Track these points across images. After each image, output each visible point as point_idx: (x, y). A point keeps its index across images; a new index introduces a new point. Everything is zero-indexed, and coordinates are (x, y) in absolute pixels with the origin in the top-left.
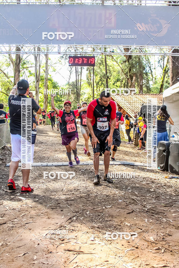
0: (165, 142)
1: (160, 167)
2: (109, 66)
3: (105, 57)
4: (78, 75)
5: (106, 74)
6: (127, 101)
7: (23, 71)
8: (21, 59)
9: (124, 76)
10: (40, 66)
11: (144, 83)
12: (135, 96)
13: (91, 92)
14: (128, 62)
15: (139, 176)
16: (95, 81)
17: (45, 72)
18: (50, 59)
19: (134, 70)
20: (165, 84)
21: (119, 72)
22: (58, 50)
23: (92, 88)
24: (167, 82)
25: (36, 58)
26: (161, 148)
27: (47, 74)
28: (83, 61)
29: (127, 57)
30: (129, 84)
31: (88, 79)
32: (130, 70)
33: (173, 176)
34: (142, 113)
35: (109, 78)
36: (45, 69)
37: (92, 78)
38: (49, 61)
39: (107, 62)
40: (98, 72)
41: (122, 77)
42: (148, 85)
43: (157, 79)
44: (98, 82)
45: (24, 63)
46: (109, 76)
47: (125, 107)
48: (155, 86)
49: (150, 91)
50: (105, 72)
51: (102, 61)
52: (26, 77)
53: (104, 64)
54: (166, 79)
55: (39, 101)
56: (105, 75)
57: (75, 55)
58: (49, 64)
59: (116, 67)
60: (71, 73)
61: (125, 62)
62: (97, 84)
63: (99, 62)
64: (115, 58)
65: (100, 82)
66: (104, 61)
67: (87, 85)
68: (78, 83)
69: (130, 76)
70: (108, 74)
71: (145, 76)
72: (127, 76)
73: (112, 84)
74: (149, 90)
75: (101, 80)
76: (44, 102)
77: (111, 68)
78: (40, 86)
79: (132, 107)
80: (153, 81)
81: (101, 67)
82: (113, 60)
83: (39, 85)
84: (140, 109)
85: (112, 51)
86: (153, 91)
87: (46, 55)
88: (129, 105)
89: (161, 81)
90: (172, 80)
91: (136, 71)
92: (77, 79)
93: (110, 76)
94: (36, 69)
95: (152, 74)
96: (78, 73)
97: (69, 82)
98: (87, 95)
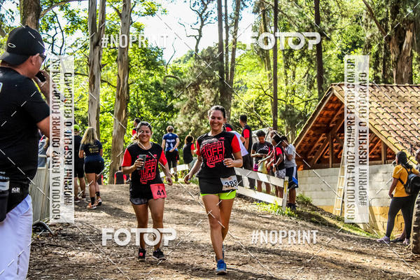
4: (227, 28)
6: (387, 109)
7: (50, 13)
9: (376, 30)
12: (414, 93)
13: (267, 82)
17: (120, 15)
19: (409, 11)
21: (358, 18)
23: (269, 69)
27: (128, 23)
30: (393, 57)
32: (395, 10)
36: (120, 5)
40: (289, 18)
41: (368, 35)
44: (291, 51)
46: (327, 29)
47: (379, 128)
50: (313, 20)
52: (58, 30)
55: (99, 108)
60: (202, 22)
62: (286, 57)
67: (256, 60)
68: (227, 52)
69: (396, 28)
70: (323, 23)
72: (387, 30)
73: (335, 57)
76: (116, 111)
78: (102, 62)
83: (100, 56)
88: (394, 122)
91: (414, 12)
92: (224, 38)
93: (331, 30)
96: (226, 21)
97: (197, 50)
98: (252, 90)
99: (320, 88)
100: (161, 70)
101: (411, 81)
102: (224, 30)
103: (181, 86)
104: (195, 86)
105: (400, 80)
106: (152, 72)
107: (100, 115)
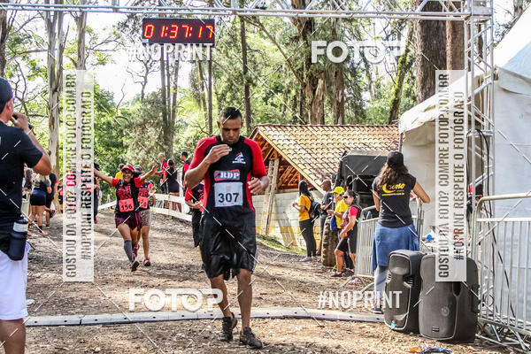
0: (409, 253)
1: (396, 322)
2: (252, 51)
3: (243, 27)
4: (169, 75)
5: (245, 73)
6: (303, 146)
7: (13, 63)
8: (10, 28)
9: (294, 78)
10: (62, 48)
11: (348, 96)
12: (324, 132)
13: (203, 121)
14: (305, 38)
15: (338, 347)
16: (213, 91)
17: (76, 64)
18: (90, 31)
19: (321, 62)
20: (404, 100)
21: (278, 68)
22: (114, 3)
23: (205, 110)
24: (408, 94)
25: (50, 26)
26: (396, 270)
28: (182, 31)
29: (301, 25)
30: (308, 100)
31: (194, 86)
32: (309, 62)
33: (433, 346)
34: (344, 175)
35: (252, 82)
36: (75, 56)
37: (207, 82)
38: (87, 37)
39: (248, 41)
40: (222, 67)
41: (287, 81)
42: (358, 103)
43: (382, 87)
44: (223, 95)
45: (18, 41)
46: (253, 77)
47: (297, 162)
48: (377, 105)
49: (364, 117)
50: (240, 66)
51: (232, 37)
52: (21, 78)
53: (240, 44)
54: (406, 86)
55: (58, 145)
56: (241, 75)
57: (160, 15)
58: (87, 44)
59: (271, 55)
60: (147, 69)
61: (297, 39)
62: (220, 100)
63: (226, 38)
64: (267, 28)
65: (229, 94)
66: (239, 37)
67: (192, 103)
68: (169, 96)
69: (310, 77)
70: (250, 73)
71: (349, 77)
72: (302, 78)
73: (260, 99)
74: (360, 114)
75: (230, 88)
77: (257, 55)
78: (61, 105)
79: (315, 162)
80: (371, 92)
81: (232, 52)
82: (264, 33)
83: (58, 101)
84: (337, 166)
85: (260, 6)
86: (370, 119)
87: (80, 20)
88: (309, 157)
89: (393, 90)
90: (423, 88)
91: (325, 64)
92: (166, 84)
93: (256, 77)
94: (50, 58)
95: (368, 72)
96: (168, 70)
97: (143, 94)
98: (191, 128)
99: (248, 126)
100: (112, 111)
101: (323, 122)
102: (166, 78)
103: (130, 126)
104: (142, 126)
105: (314, 120)
106: (103, 113)
107: (60, 151)
